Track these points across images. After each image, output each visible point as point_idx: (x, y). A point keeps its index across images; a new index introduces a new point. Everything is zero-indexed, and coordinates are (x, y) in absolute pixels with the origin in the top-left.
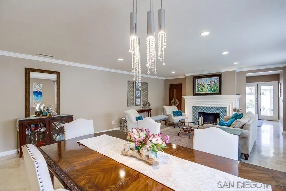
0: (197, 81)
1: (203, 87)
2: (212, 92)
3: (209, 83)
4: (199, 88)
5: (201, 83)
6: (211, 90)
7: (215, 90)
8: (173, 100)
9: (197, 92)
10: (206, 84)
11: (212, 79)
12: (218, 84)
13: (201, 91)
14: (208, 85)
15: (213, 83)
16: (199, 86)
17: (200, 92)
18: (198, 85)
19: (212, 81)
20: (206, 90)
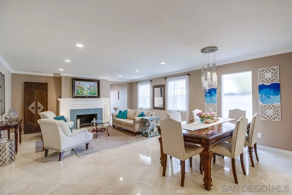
0: (77, 83)
1: (83, 90)
2: (91, 95)
3: (89, 87)
4: (79, 91)
5: (81, 86)
6: (91, 93)
7: (94, 94)
8: (33, 105)
9: (77, 94)
10: (86, 88)
11: (91, 83)
12: (97, 89)
13: (81, 93)
14: (88, 88)
15: (92, 87)
16: (79, 89)
17: (80, 95)
18: (77, 88)
19: (92, 85)
20: (86, 93)
